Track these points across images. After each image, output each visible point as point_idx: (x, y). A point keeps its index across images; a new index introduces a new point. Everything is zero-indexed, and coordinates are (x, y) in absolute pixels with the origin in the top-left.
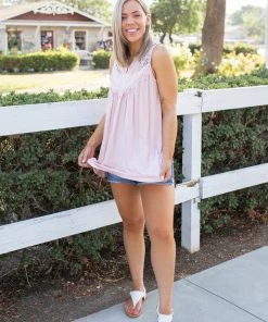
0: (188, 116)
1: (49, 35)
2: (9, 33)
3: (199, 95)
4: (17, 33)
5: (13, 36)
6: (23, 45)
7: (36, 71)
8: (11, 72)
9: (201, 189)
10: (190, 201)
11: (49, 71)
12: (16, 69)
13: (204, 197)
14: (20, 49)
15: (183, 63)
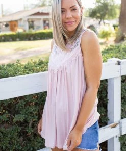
0: (111, 79)
1: (47, 22)
2: (29, 22)
3: (119, 63)
4: (33, 22)
5: (31, 23)
6: (35, 27)
7: (41, 39)
8: (29, 40)
9: (121, 128)
10: (113, 138)
11: (47, 39)
12: (32, 38)
13: (123, 134)
14: (34, 29)
15: (110, 34)
